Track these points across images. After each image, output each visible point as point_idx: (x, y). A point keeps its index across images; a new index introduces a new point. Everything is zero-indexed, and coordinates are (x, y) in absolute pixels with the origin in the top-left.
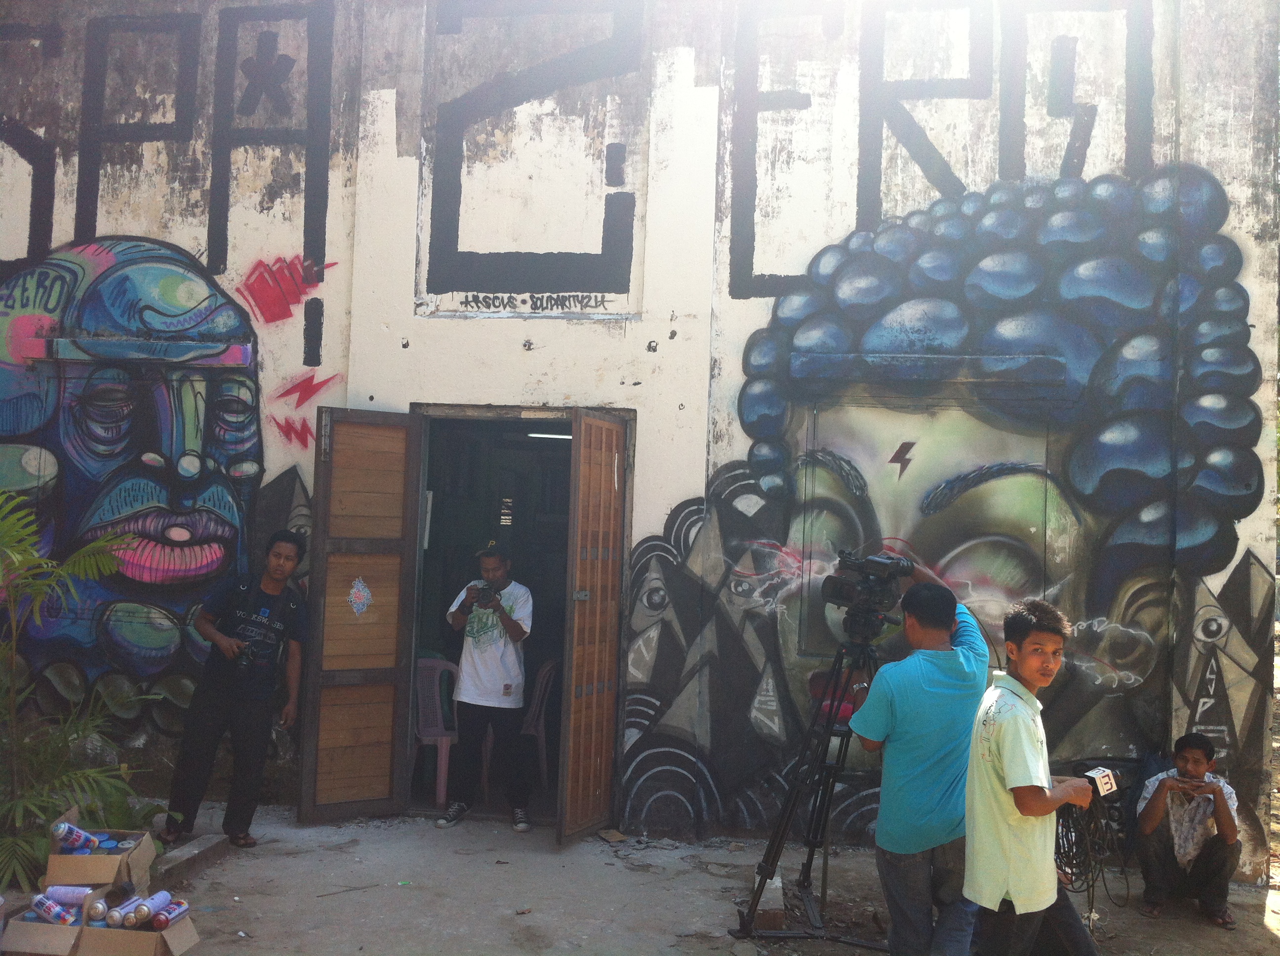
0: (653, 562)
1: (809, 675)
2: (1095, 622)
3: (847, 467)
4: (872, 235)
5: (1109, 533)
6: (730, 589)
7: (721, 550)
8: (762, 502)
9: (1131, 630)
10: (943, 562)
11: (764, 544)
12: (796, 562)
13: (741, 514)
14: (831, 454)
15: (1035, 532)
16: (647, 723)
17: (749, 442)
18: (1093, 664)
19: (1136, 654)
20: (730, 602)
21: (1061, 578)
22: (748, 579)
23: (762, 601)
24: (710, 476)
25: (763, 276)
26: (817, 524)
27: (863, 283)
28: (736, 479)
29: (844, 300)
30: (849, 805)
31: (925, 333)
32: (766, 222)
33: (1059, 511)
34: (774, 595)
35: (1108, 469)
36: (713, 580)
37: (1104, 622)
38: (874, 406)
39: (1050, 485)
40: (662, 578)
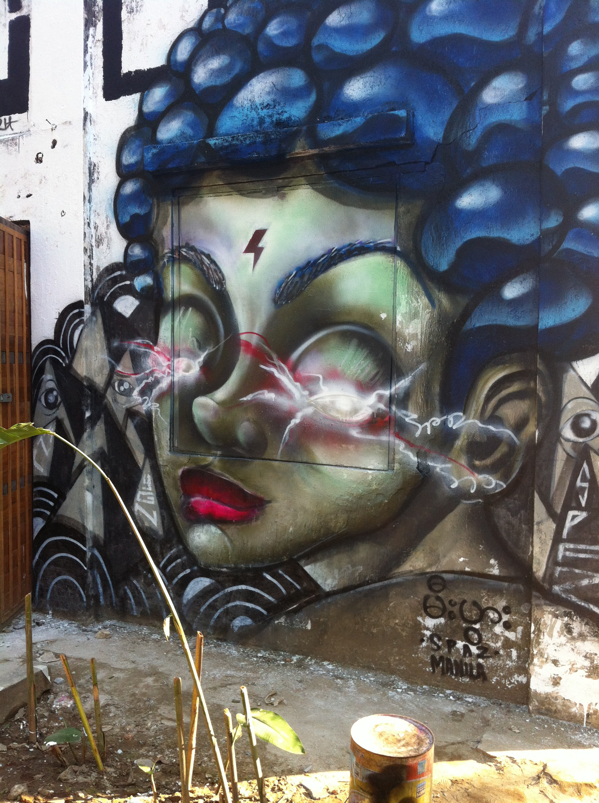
0: (48, 366)
1: (180, 472)
2: (451, 418)
3: (207, 261)
4: (223, 11)
5: (466, 315)
6: (114, 388)
7: (106, 351)
8: (137, 303)
9: (491, 428)
10: (295, 355)
11: (139, 344)
12: (166, 360)
13: (120, 315)
14: (193, 249)
15: (385, 318)
16: (48, 513)
17: (124, 243)
18: (449, 465)
19: (497, 455)
20: (115, 400)
21: (412, 369)
22: (128, 379)
23: (140, 400)
24: (95, 280)
25: (130, 72)
26: (184, 322)
27: (215, 63)
28: (115, 281)
29: (200, 85)
30: (215, 601)
31: (275, 107)
32: (131, 18)
33: (410, 292)
34: (149, 393)
35: (465, 240)
36: (100, 380)
37: (461, 417)
38: (229, 194)
39: (400, 263)
40: (55, 380)
